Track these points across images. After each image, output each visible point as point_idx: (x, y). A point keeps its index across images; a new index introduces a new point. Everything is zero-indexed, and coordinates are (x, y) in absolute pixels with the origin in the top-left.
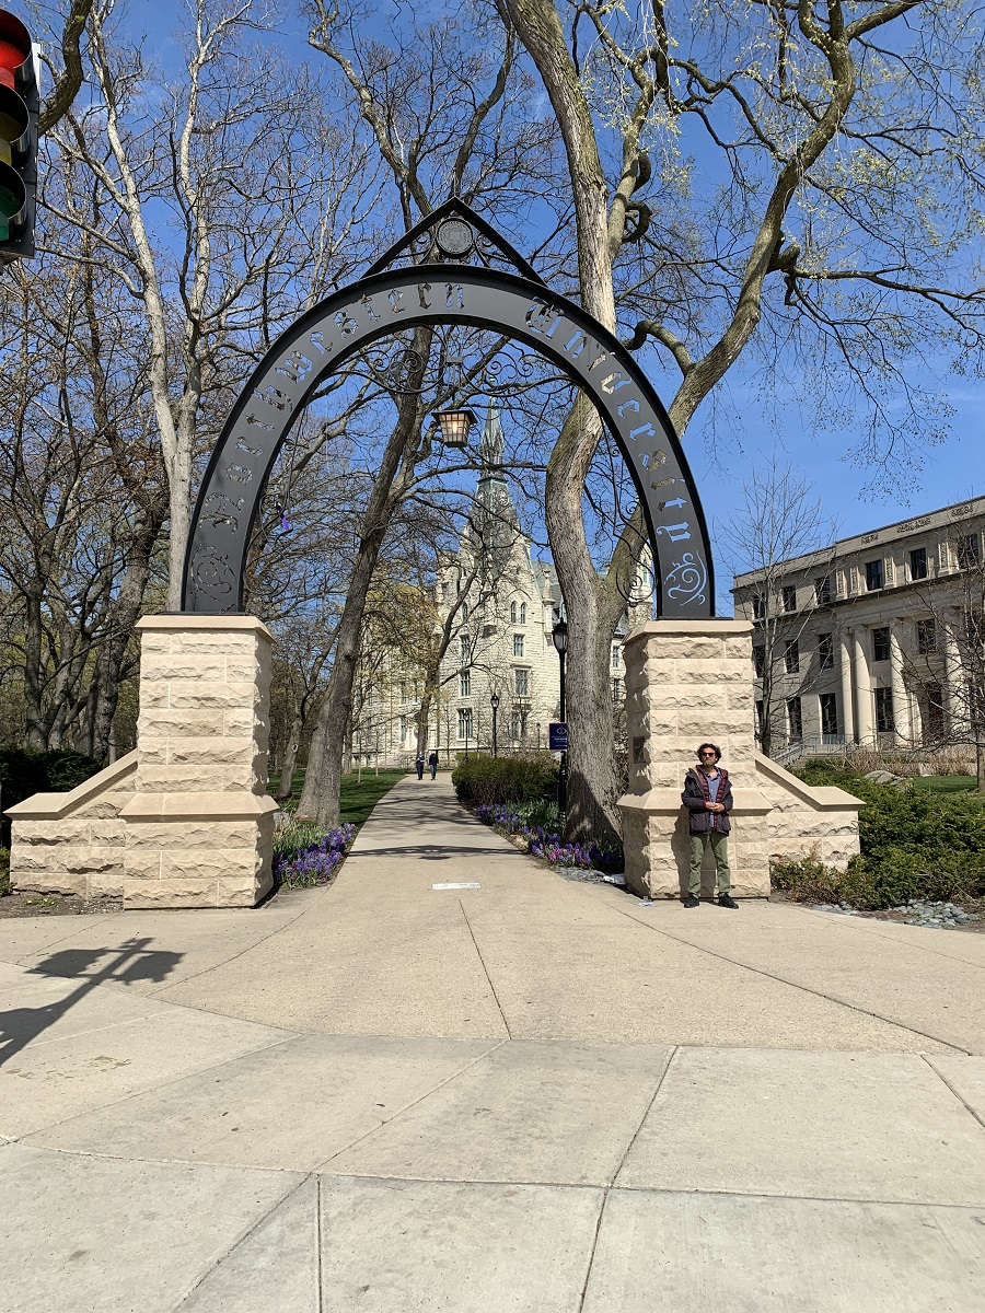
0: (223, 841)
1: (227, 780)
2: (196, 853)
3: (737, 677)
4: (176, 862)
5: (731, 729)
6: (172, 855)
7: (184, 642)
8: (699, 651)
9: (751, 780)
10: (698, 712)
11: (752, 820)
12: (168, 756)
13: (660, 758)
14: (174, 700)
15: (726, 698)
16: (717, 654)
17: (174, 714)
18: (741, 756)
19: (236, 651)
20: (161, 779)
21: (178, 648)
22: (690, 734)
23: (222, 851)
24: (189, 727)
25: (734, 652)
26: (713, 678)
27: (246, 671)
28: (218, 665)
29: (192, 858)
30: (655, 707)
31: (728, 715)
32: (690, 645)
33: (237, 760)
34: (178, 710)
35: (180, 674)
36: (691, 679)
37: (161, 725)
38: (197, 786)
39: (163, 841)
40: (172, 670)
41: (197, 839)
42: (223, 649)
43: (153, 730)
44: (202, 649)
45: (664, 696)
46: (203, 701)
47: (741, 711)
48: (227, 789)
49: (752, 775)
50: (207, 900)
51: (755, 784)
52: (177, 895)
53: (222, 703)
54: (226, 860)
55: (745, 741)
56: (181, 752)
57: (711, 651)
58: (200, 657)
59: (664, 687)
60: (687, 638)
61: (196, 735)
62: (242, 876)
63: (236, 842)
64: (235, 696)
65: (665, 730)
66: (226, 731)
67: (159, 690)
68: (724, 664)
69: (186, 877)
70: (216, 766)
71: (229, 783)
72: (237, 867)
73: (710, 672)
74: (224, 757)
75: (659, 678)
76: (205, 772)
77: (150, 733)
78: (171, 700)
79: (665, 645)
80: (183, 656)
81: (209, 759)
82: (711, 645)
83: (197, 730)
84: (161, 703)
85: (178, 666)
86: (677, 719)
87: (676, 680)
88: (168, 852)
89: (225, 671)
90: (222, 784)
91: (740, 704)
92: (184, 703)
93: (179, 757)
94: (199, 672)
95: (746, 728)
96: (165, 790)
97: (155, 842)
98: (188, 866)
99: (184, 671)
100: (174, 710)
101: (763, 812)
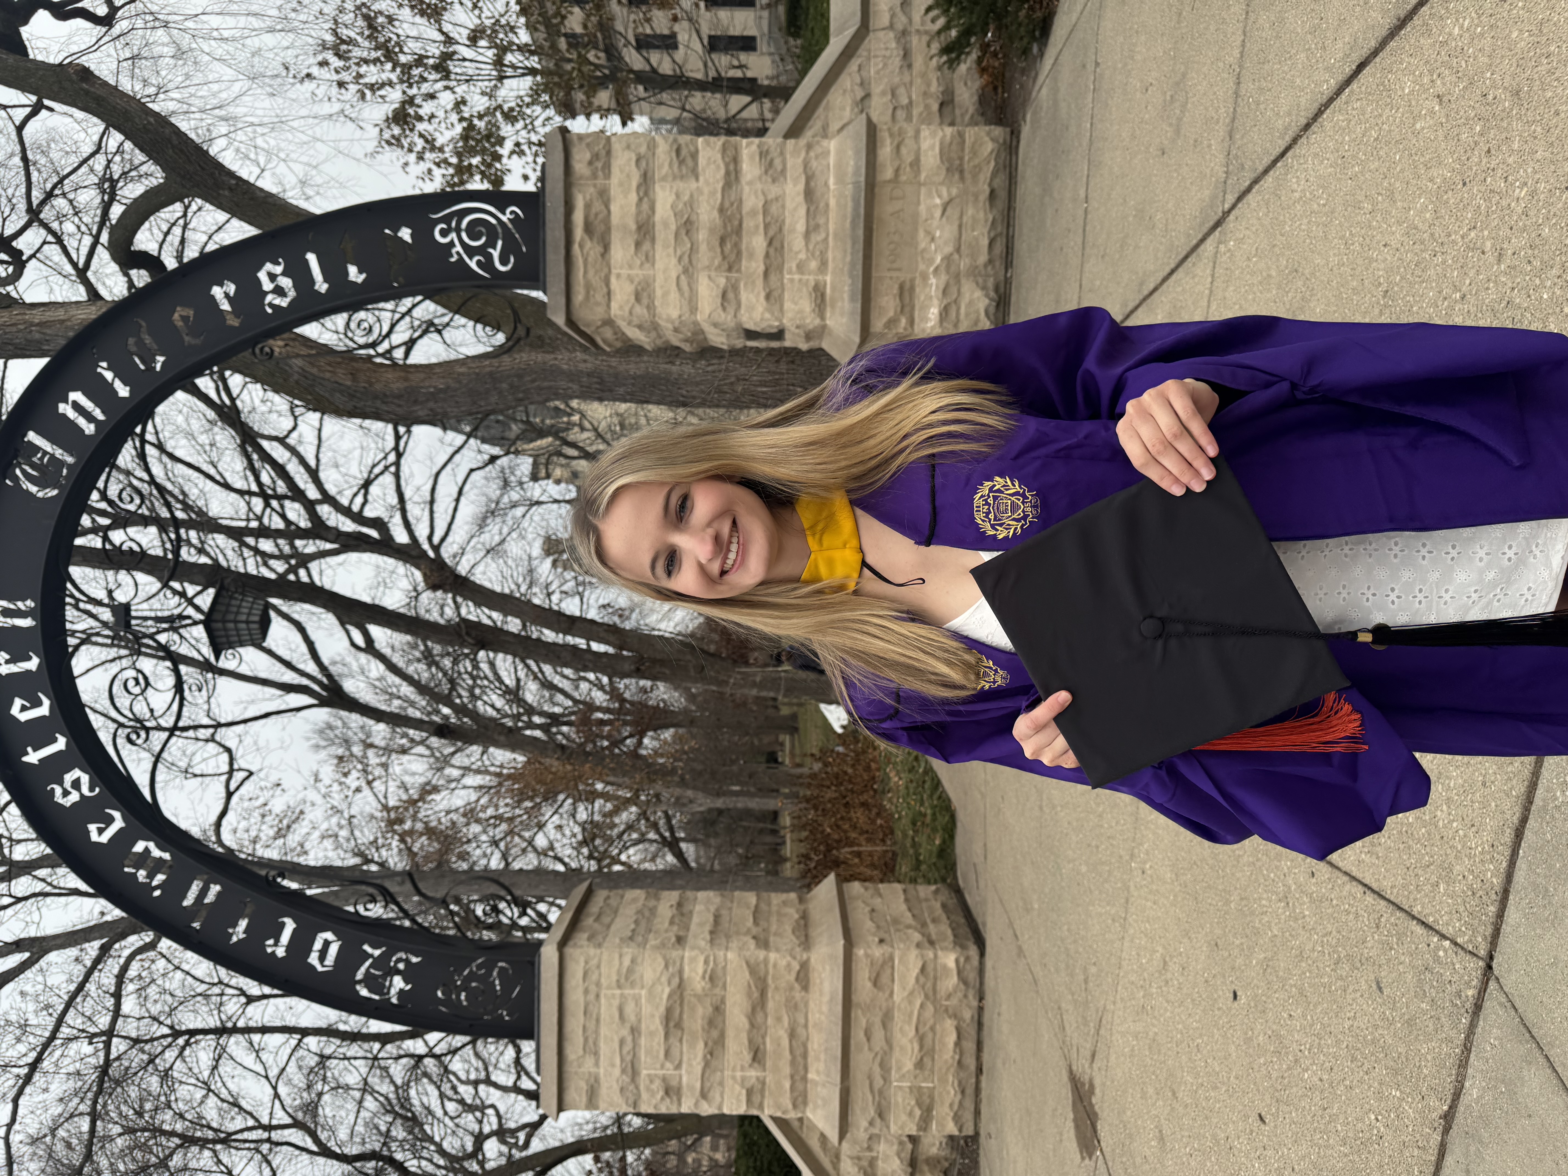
0: (882, 996)
1: (791, 988)
2: (897, 1035)
3: (643, 164)
4: (909, 1065)
5: (732, 176)
6: (899, 1069)
7: (581, 1052)
8: (600, 228)
9: (818, 149)
10: (702, 236)
11: (885, 151)
12: (753, 1074)
13: (777, 306)
14: (668, 1065)
15: (680, 185)
16: (604, 195)
17: (690, 1065)
18: (778, 162)
19: (594, 977)
20: (787, 1085)
21: (589, 1062)
22: (739, 254)
23: (897, 998)
24: (710, 1044)
25: (599, 165)
26: (645, 206)
27: (627, 962)
28: (616, 1003)
29: (905, 1041)
30: (694, 310)
31: (707, 182)
32: (588, 244)
33: (762, 974)
34: (685, 1059)
35: (629, 1058)
36: (646, 246)
37: (707, 1084)
38: (801, 1031)
39: (879, 1082)
40: (623, 1071)
41: (878, 1034)
42: (591, 997)
43: (715, 1095)
44: (591, 1025)
45: (674, 295)
46: (672, 1024)
47: (702, 161)
48: (805, 988)
49: (809, 147)
50: (968, 1020)
51: (825, 143)
52: (959, 1062)
53: (676, 997)
54: (911, 993)
55: (751, 157)
56: (747, 1057)
57: (598, 206)
58: (604, 1031)
59: (659, 292)
60: (576, 248)
61: (722, 1035)
62: (935, 969)
63: (885, 979)
64: (664, 979)
65: (731, 295)
66: (717, 991)
67: (654, 1087)
68: (621, 184)
69: (933, 1049)
70: (771, 1005)
71: (797, 986)
72: (922, 980)
73: (633, 209)
74: (756, 995)
75: (645, 301)
76: (779, 1019)
77: (718, 1098)
78: (669, 1070)
79: (588, 287)
80: (602, 1053)
81: (760, 1017)
82: (588, 206)
83: (715, 1034)
84: (674, 1083)
85: (618, 1061)
86: (713, 274)
87: (647, 271)
88: (894, 1074)
89: (627, 992)
90: (798, 995)
91: (689, 162)
92: (675, 1052)
93: (754, 1059)
94: (625, 1032)
95: (730, 153)
96: (804, 1079)
97: (881, 1092)
98: (916, 1047)
99: (625, 1052)
100: (684, 1066)
101: (872, 130)
